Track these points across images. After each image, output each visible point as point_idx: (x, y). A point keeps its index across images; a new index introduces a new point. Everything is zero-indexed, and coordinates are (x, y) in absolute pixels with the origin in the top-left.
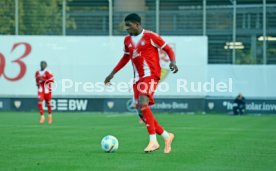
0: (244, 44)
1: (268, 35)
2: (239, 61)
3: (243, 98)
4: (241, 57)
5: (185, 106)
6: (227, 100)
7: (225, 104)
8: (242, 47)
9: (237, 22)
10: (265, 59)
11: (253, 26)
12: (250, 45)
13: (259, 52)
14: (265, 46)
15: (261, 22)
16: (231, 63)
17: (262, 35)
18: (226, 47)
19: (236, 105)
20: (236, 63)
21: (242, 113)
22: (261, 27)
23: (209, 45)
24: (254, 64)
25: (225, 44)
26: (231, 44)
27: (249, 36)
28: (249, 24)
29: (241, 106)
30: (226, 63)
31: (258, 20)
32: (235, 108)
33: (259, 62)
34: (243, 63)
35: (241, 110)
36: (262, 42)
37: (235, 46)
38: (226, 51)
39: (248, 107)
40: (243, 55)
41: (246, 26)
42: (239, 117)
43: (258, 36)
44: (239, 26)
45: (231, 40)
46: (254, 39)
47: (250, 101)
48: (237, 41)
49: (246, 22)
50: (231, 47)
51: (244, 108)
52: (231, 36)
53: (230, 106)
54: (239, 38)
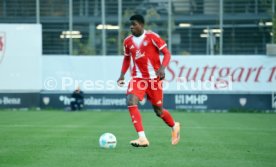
0: (81, 33)
1: (108, 23)
2: (76, 52)
3: (81, 92)
4: (79, 48)
5: (17, 101)
6: (64, 95)
7: (61, 98)
8: (80, 37)
9: (74, 9)
10: (104, 49)
11: (91, 13)
12: (88, 34)
13: (98, 41)
14: (104, 36)
15: (100, 9)
16: (68, 53)
17: (100, 23)
18: (62, 37)
19: (73, 100)
20: (73, 54)
21: (80, 109)
22: (100, 15)
23: (44, 33)
24: (92, 54)
25: (61, 33)
26: (68, 32)
27: (86, 25)
28: (87, 11)
29: (79, 101)
30: (63, 53)
31: (96, 6)
32: (72, 103)
33: (98, 52)
34: (81, 53)
35: (79, 105)
36: (101, 30)
37: (72, 34)
38: (63, 40)
39: (87, 102)
40: (81, 45)
41: (84, 13)
42: (77, 113)
43: (97, 24)
44: (76, 13)
45: (67, 29)
46: (92, 27)
47: (89, 96)
48: (74, 29)
49: (84, 9)
50: (68, 37)
51: (82, 103)
52: (68, 24)
53: (67, 101)
54: (76, 26)
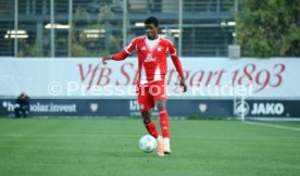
0: (27, 33)
1: (57, 22)
2: (21, 53)
4: (25, 49)
6: (7, 100)
7: (5, 104)
8: (26, 36)
9: (19, 6)
10: (53, 51)
11: (39, 11)
12: (35, 33)
13: (46, 42)
14: (53, 36)
15: (49, 6)
16: (13, 55)
17: (49, 22)
18: (6, 36)
19: (18, 106)
20: (19, 56)
21: (25, 116)
22: (49, 13)
24: (40, 56)
25: (5, 33)
26: (13, 32)
27: (34, 23)
28: (34, 8)
29: (24, 108)
30: (7, 55)
31: (45, 3)
33: (46, 54)
34: (27, 55)
35: (24, 111)
36: (49, 30)
37: (18, 34)
38: (7, 40)
39: (33, 108)
40: (27, 46)
41: (31, 11)
42: (21, 121)
43: (45, 23)
44: (22, 11)
45: (13, 28)
46: (39, 26)
47: (35, 101)
48: (20, 29)
49: (31, 6)
50: (13, 36)
51: (28, 110)
52: (13, 22)
53: (11, 107)
54: (22, 25)
